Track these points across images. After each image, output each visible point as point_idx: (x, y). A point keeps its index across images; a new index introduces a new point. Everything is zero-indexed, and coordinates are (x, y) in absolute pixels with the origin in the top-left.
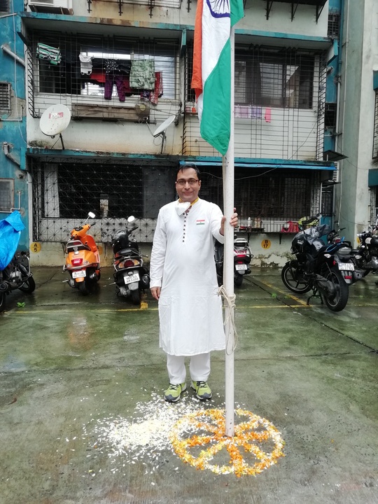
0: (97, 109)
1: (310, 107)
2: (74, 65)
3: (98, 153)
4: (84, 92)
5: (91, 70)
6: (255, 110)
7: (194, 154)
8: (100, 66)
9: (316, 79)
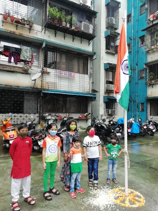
0: (4, 66)
1: (87, 74)
3: (6, 85)
5: (3, 50)
6: (69, 73)
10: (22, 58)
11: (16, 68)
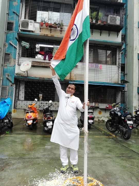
0: (40, 63)
1: (116, 64)
2: (34, 48)
3: (40, 78)
4: (36, 57)
5: (39, 50)
6: (96, 65)
7: (74, 79)
8: (43, 49)
9: (117, 55)
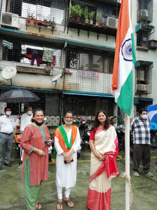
0: (27, 69)
2: (19, 50)
3: (27, 87)
4: (22, 61)
5: (26, 53)
6: (93, 73)
7: (68, 89)
8: (30, 52)
10: (44, 60)
11: (38, 70)
